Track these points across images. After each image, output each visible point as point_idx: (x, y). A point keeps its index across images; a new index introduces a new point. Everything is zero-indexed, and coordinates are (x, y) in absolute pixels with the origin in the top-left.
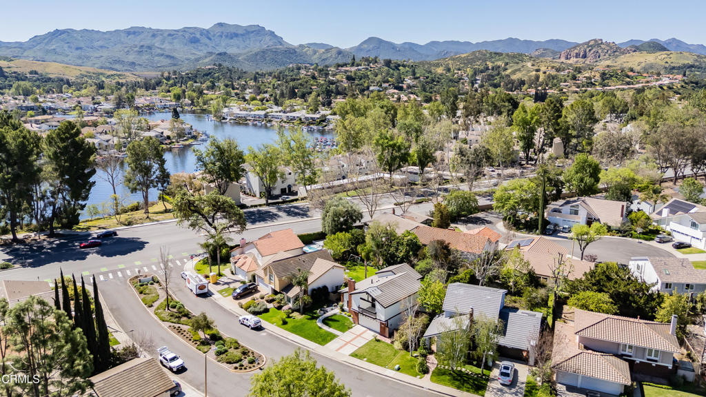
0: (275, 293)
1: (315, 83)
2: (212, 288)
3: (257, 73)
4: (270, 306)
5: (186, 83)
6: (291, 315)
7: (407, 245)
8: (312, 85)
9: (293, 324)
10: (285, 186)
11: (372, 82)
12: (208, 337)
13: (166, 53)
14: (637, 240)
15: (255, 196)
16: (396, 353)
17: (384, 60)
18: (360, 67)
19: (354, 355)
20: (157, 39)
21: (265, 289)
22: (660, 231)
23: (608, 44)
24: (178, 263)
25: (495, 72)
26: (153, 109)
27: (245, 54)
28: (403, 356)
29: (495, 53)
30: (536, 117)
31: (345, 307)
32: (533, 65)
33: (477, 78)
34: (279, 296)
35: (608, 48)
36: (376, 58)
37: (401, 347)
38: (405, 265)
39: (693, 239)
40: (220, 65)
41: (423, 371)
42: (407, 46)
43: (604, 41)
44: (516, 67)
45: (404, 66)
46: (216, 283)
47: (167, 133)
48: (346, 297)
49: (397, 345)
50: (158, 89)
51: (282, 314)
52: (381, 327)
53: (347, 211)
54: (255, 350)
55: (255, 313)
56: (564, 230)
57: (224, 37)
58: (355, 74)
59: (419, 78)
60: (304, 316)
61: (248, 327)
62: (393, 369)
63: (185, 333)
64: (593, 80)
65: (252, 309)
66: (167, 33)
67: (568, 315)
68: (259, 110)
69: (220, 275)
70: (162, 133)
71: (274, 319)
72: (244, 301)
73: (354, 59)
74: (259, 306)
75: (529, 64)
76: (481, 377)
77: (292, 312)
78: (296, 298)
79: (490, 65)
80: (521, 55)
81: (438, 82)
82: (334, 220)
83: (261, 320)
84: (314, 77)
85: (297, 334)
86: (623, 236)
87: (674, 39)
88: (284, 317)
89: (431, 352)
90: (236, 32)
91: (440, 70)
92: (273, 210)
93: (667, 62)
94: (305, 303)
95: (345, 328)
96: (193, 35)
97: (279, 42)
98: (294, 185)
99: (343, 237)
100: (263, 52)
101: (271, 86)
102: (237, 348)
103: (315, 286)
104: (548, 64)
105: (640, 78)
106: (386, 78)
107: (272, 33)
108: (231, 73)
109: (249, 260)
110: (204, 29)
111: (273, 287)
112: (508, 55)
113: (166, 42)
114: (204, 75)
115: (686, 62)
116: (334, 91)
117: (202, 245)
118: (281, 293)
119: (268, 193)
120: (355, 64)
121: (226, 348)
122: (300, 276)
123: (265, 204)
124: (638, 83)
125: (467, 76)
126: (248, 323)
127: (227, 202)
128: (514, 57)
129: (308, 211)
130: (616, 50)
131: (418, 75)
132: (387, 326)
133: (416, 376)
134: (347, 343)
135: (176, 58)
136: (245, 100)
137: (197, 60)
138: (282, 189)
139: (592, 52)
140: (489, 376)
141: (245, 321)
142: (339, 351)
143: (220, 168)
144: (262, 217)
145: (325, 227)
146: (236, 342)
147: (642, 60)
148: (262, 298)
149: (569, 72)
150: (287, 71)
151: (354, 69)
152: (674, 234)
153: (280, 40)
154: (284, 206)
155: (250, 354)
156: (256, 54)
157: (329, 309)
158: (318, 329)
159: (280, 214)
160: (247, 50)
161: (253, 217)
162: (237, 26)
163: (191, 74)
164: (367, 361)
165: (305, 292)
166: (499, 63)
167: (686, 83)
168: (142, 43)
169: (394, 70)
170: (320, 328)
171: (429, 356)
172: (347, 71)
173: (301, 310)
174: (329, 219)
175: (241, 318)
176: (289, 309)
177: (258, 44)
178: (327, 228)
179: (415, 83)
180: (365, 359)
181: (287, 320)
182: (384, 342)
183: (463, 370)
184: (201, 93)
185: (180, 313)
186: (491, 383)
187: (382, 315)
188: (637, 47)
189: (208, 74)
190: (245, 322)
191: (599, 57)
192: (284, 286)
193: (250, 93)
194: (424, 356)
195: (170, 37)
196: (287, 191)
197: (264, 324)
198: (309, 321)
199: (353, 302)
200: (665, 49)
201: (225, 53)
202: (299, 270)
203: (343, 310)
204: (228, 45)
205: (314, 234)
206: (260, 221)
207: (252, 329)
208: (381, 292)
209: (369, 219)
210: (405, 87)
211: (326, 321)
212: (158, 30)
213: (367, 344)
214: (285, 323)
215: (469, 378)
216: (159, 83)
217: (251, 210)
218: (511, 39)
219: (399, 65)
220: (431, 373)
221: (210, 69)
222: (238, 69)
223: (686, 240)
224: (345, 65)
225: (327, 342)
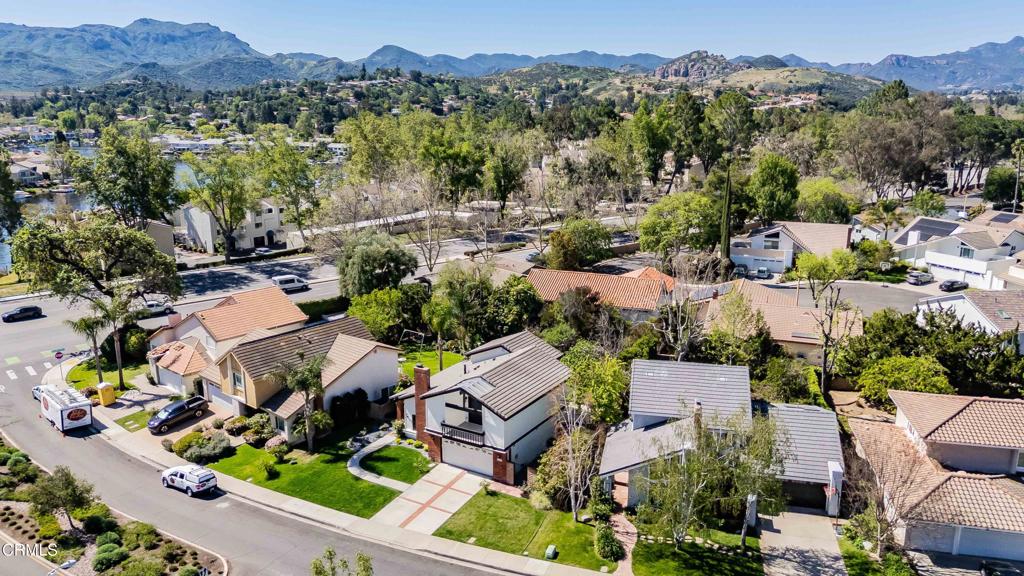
0: (248, 411)
1: (305, 103)
2: (101, 414)
3: (210, 92)
4: (235, 441)
5: (87, 105)
6: (286, 457)
7: (517, 302)
8: (300, 105)
9: (293, 476)
10: (262, 232)
11: (394, 103)
12: (80, 525)
13: (54, 65)
14: (881, 284)
15: (205, 251)
16: (538, 518)
17: (412, 72)
18: (374, 82)
19: (445, 532)
20: (36, 42)
21: (224, 408)
22: (907, 268)
23: (715, 58)
24: (31, 371)
25: (572, 93)
26: (26, 142)
27: (188, 67)
28: (557, 525)
29: (570, 67)
30: (666, 122)
31: (409, 430)
32: (623, 82)
33: (547, 101)
34: (256, 418)
35: (715, 63)
36: (398, 69)
37: (547, 502)
38: (526, 334)
39: (968, 275)
40: (145, 79)
41: (613, 554)
42: (441, 60)
43: (709, 54)
44: (600, 85)
45: (441, 82)
46: (114, 405)
47: (41, 169)
48: (410, 408)
49: (539, 500)
50: (37, 114)
51: (266, 456)
52: (496, 464)
53: (388, 252)
54: (199, 547)
55: (201, 460)
56: (761, 275)
57: (152, 41)
58: (368, 90)
59: (465, 97)
60: (316, 456)
61: (185, 492)
62: (543, 557)
63: (21, 522)
64: (705, 101)
65: (194, 451)
66: (54, 34)
67: (845, 408)
68: (213, 137)
69: (123, 387)
70: (35, 169)
71: (248, 470)
72: (175, 437)
73: (364, 70)
74: (212, 444)
75: (617, 81)
76: (744, 554)
77: (290, 450)
78: (298, 419)
79: (563, 83)
80: (604, 70)
81: (493, 104)
82: (364, 272)
83: (215, 473)
84: (302, 94)
85: (304, 499)
86: (855, 279)
87: (792, 55)
88: (272, 462)
89: (617, 508)
90: (172, 33)
91: (493, 90)
92: (241, 270)
93: (791, 82)
94: (317, 427)
95: (412, 472)
96: (100, 37)
97: (245, 50)
98: (279, 231)
99: (386, 297)
100: (219, 64)
101: (233, 107)
102: (153, 547)
103: (338, 390)
104: (643, 81)
105: (763, 99)
106: (415, 98)
107: (232, 37)
108: (165, 92)
109: (189, 350)
110: (117, 28)
111: (243, 400)
112: (586, 69)
113: (53, 47)
114: (119, 94)
115: (815, 81)
116: (337, 114)
117: (74, 325)
118: (263, 412)
119: (230, 245)
120: (367, 76)
121: (124, 549)
122: (302, 367)
123: (223, 262)
124: (763, 104)
125: (533, 97)
126: (184, 484)
127: (135, 239)
128: (595, 72)
129: (310, 269)
130: (725, 66)
131: (464, 94)
132: (510, 461)
133: (598, 568)
134: (424, 507)
135: (71, 73)
136: (190, 128)
137: (108, 75)
138: (256, 239)
139: (696, 67)
140: (758, 550)
141: (178, 479)
142: (407, 528)
143: (127, 188)
144: (218, 282)
145: (345, 286)
146: (153, 532)
147: (760, 78)
148: (219, 426)
149: (672, 92)
150: (258, 89)
151: (364, 84)
152: (933, 270)
153: (245, 47)
154: (262, 263)
155: (188, 558)
156: (207, 67)
157: (371, 436)
158: (352, 481)
159: (254, 276)
160: (191, 61)
161: (200, 284)
162: (174, 25)
163: (96, 93)
164: (475, 544)
165: (317, 403)
166: (576, 81)
167: (823, 104)
168: (9, 49)
169: (426, 86)
170: (357, 479)
171: (614, 518)
172: (355, 86)
173: (310, 443)
174: (353, 272)
175: (166, 473)
176: (283, 443)
177: (210, 53)
178: (350, 288)
179: (459, 104)
180: (473, 540)
181: (278, 468)
182: (505, 496)
183: (699, 541)
184: (112, 117)
185: (14, 474)
186: (769, 565)
187: (497, 434)
188: (751, 63)
189: (124, 93)
190: (178, 481)
191: (705, 75)
192: (269, 393)
193: (198, 117)
194: (605, 518)
195: (59, 40)
196: (266, 243)
197: (223, 481)
198: (331, 466)
199: (429, 414)
200: (785, 66)
201: (154, 65)
202: (302, 356)
203: (403, 436)
204: (159, 54)
205: (325, 302)
206: (213, 289)
207: (194, 495)
208: (492, 388)
209: (427, 272)
210: (445, 109)
211: (369, 463)
212: (37, 29)
213: (469, 504)
214: (273, 475)
215: (719, 560)
216: (38, 106)
217: (197, 272)
218: (585, 52)
219: (434, 81)
220: (629, 556)
221: (128, 85)
222: (177, 86)
223: (959, 277)
224: (352, 78)
225: (376, 509)
